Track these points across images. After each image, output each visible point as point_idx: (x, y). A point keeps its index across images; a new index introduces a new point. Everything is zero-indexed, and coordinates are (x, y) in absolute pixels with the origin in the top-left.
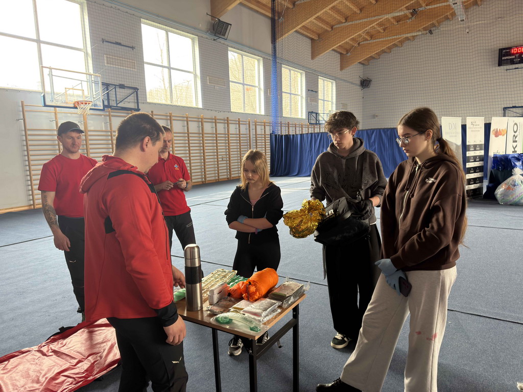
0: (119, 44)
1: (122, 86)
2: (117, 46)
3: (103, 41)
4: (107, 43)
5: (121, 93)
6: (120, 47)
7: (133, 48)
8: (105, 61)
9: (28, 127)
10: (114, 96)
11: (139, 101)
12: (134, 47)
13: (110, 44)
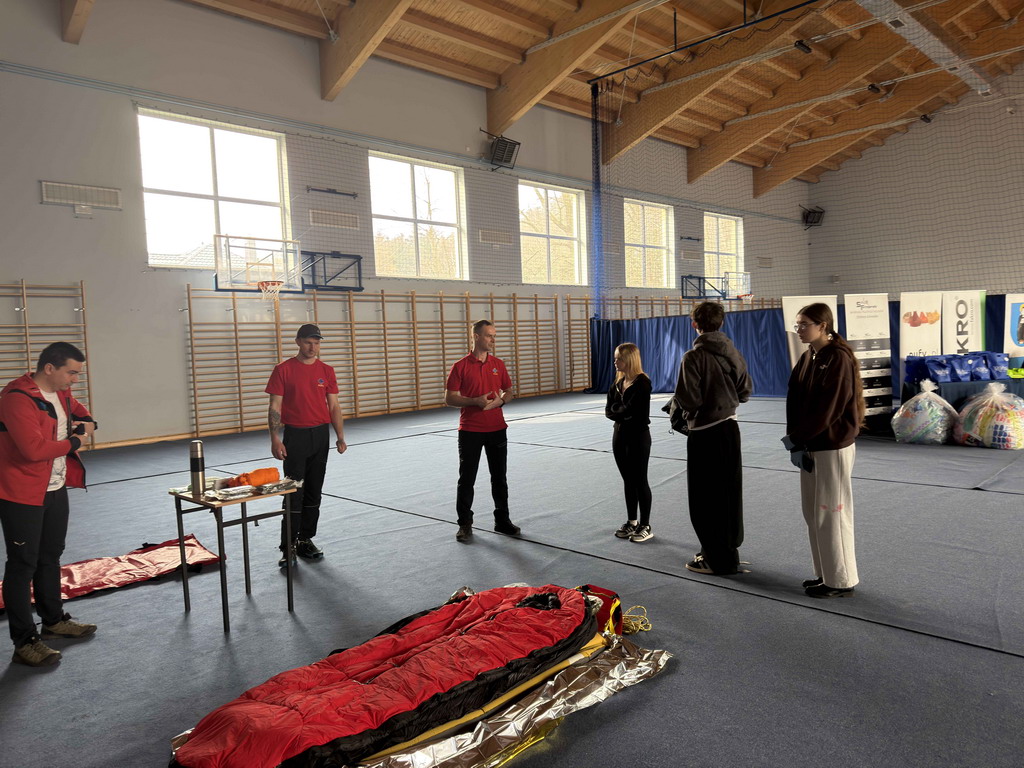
0: (333, 191)
1: (336, 255)
2: (330, 195)
3: (309, 189)
4: (314, 192)
5: (333, 265)
6: (334, 195)
7: (354, 195)
8: (311, 219)
9: (194, 321)
10: (322, 270)
11: (363, 276)
12: (356, 194)
13: (318, 193)
